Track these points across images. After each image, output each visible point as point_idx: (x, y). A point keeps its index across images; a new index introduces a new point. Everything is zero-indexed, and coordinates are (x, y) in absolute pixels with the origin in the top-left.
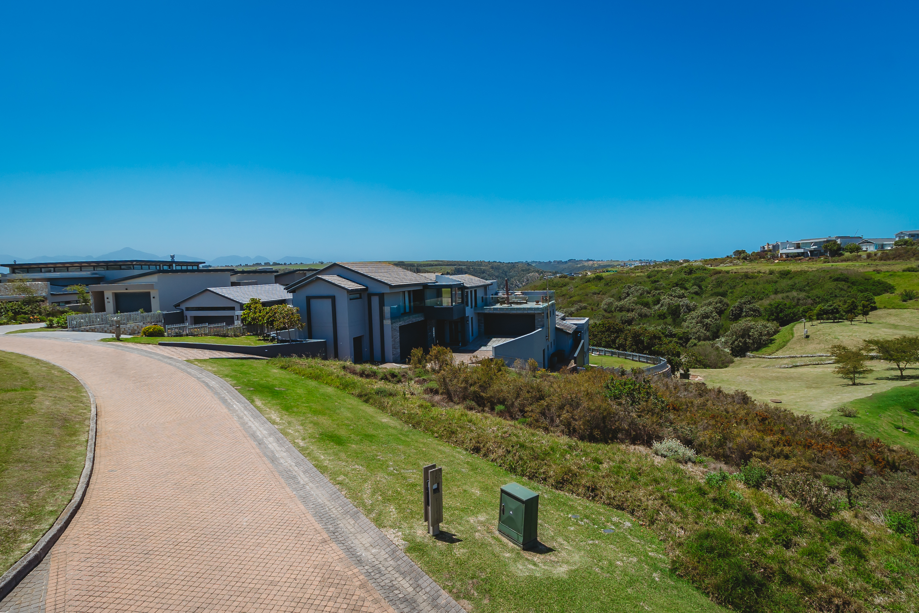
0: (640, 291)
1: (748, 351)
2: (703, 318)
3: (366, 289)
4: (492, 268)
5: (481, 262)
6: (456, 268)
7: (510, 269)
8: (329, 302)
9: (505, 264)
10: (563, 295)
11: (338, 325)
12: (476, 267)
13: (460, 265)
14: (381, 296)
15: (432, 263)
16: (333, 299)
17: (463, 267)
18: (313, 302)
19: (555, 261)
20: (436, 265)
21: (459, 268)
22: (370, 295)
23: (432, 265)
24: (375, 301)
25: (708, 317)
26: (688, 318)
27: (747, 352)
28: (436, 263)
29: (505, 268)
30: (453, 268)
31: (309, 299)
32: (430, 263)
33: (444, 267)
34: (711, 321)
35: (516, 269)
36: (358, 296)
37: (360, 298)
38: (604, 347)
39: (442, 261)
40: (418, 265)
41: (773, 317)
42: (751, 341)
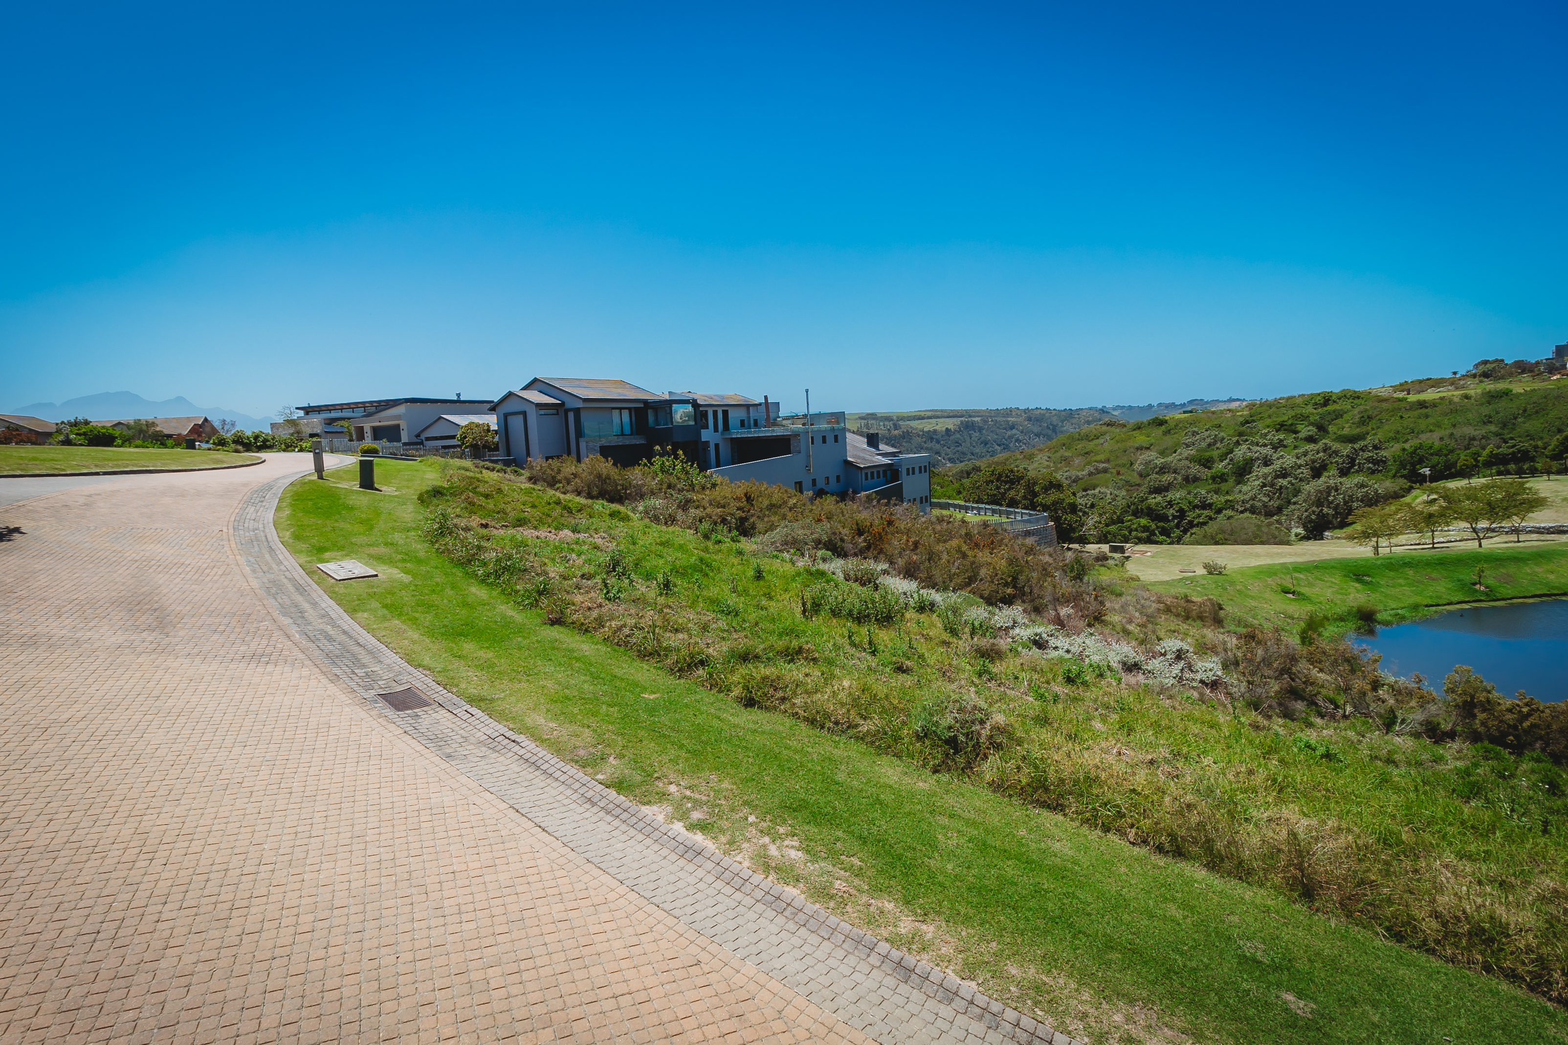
0: (1208, 440)
1: (1329, 529)
2: (1277, 477)
3: (563, 404)
4: (1029, 419)
5: (1011, 410)
6: (962, 422)
7: (1062, 421)
8: (521, 417)
9: (1054, 412)
10: (1086, 453)
11: (530, 442)
12: (998, 419)
13: (970, 416)
14: (577, 411)
15: (922, 414)
16: (524, 414)
17: (976, 419)
18: (510, 418)
19: (1160, 405)
20: (929, 418)
21: (968, 422)
22: (567, 411)
23: (923, 418)
24: (571, 416)
25: (1284, 476)
26: (1251, 480)
27: (1325, 531)
28: (929, 414)
29: (1055, 420)
30: (957, 421)
31: (506, 416)
32: (919, 414)
33: (942, 420)
34: (1290, 482)
35: (1074, 421)
36: (554, 411)
37: (558, 414)
38: (986, 503)
39: (942, 411)
40: (898, 417)
41: (1406, 472)
42: (1331, 512)
